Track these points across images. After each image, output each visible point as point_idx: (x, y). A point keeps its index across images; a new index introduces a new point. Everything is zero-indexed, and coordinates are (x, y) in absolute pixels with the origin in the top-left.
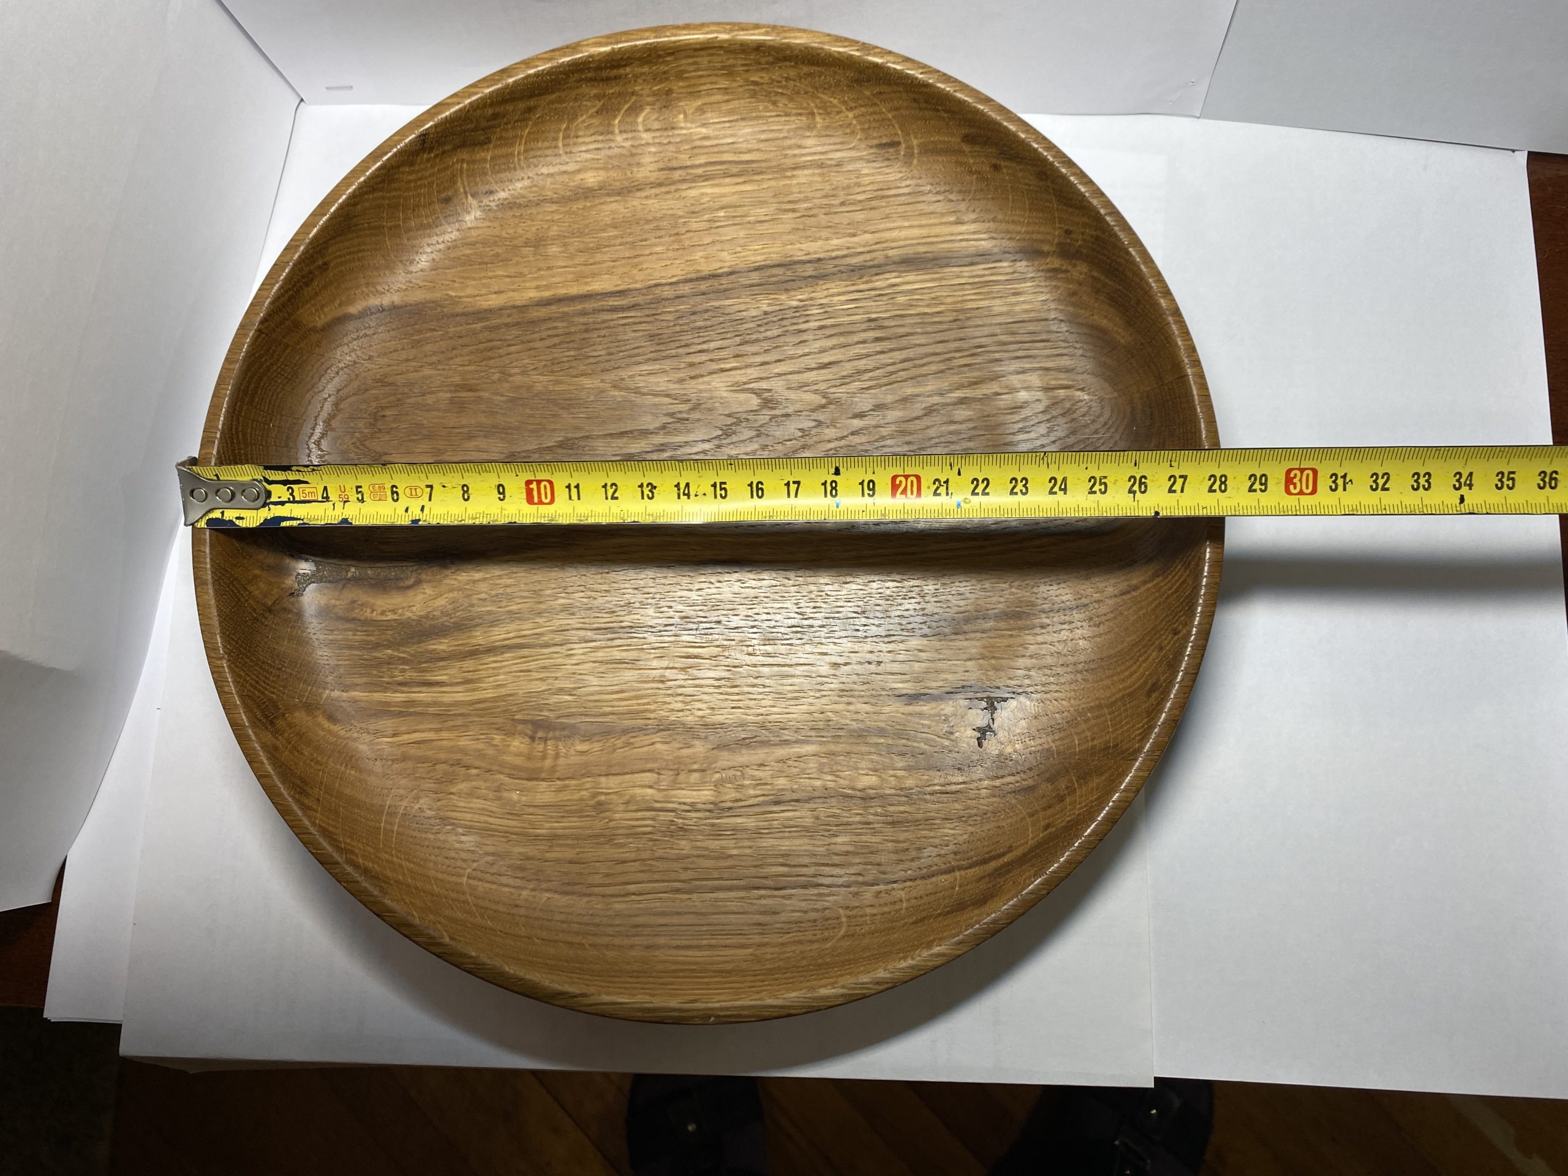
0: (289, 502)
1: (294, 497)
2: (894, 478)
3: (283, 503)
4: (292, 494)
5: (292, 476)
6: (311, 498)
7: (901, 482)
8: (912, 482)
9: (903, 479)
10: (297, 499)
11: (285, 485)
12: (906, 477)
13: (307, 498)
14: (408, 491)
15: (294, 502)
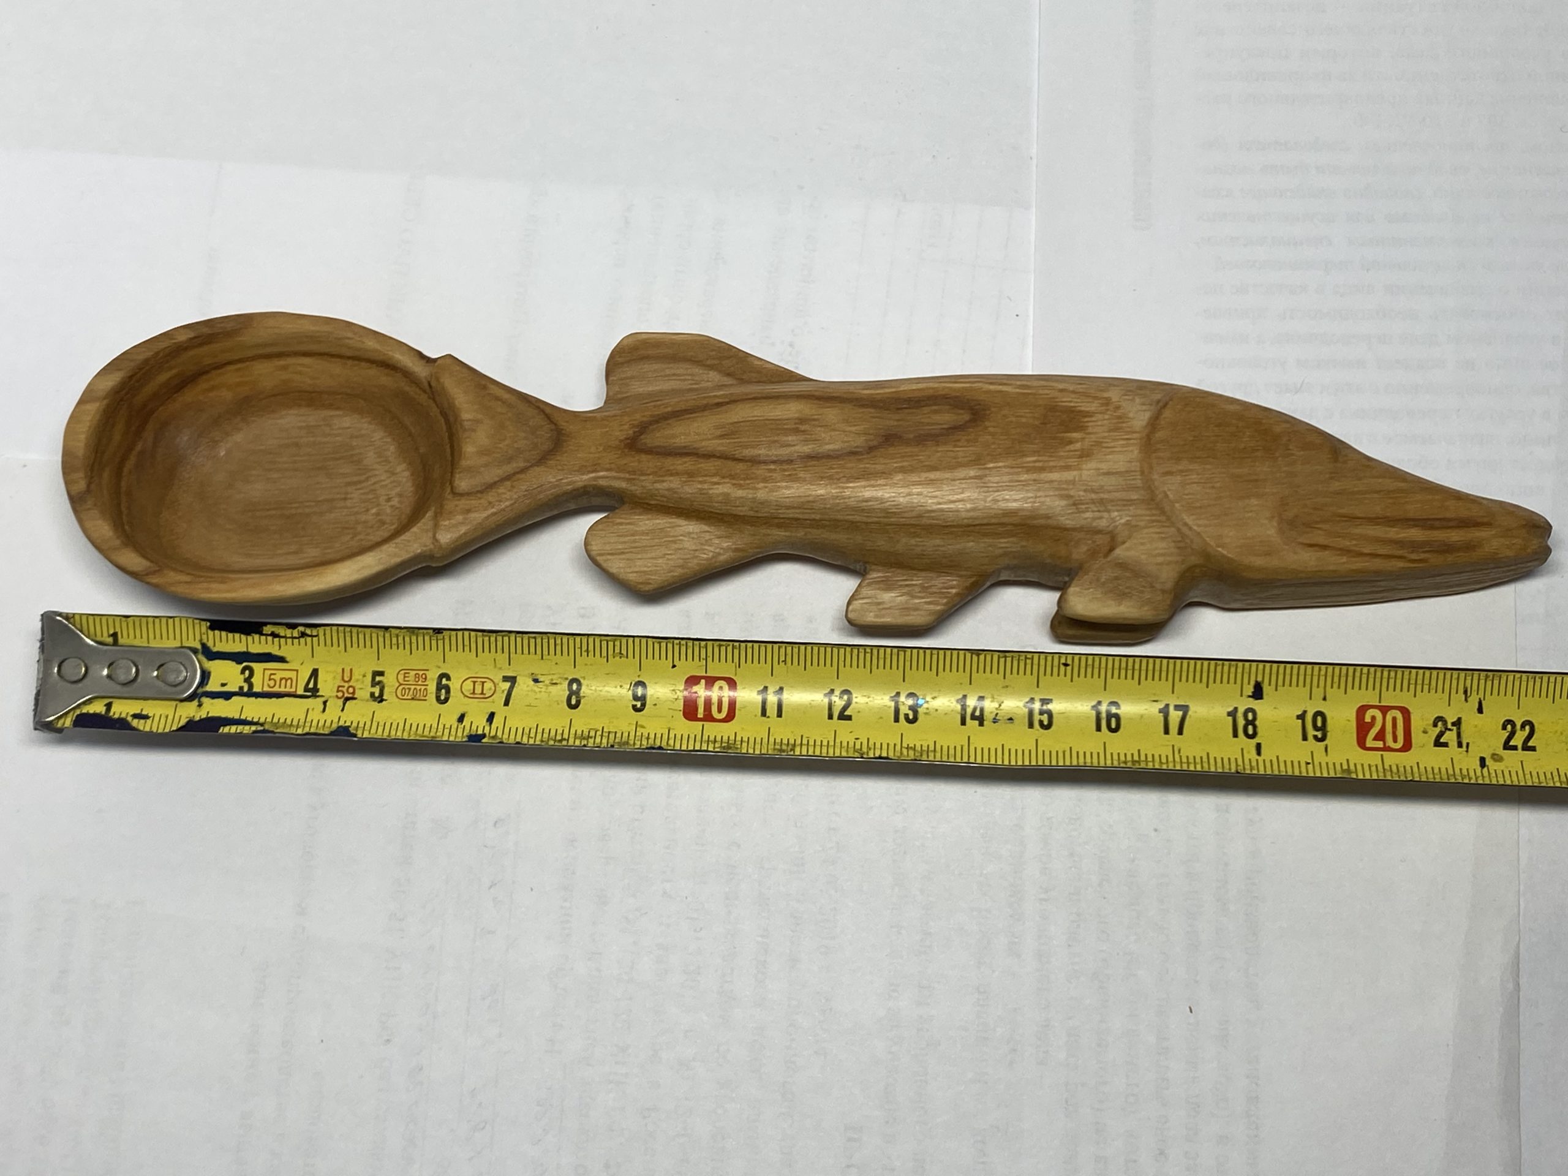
0: (240, 693)
1: (251, 686)
2: (1362, 711)
3: (227, 696)
4: (248, 680)
5: (256, 644)
6: (282, 689)
7: (1373, 718)
8: (1394, 719)
9: (1378, 714)
10: (257, 689)
11: (240, 663)
12: (1384, 710)
13: (276, 689)
14: (468, 685)
15: (251, 694)
